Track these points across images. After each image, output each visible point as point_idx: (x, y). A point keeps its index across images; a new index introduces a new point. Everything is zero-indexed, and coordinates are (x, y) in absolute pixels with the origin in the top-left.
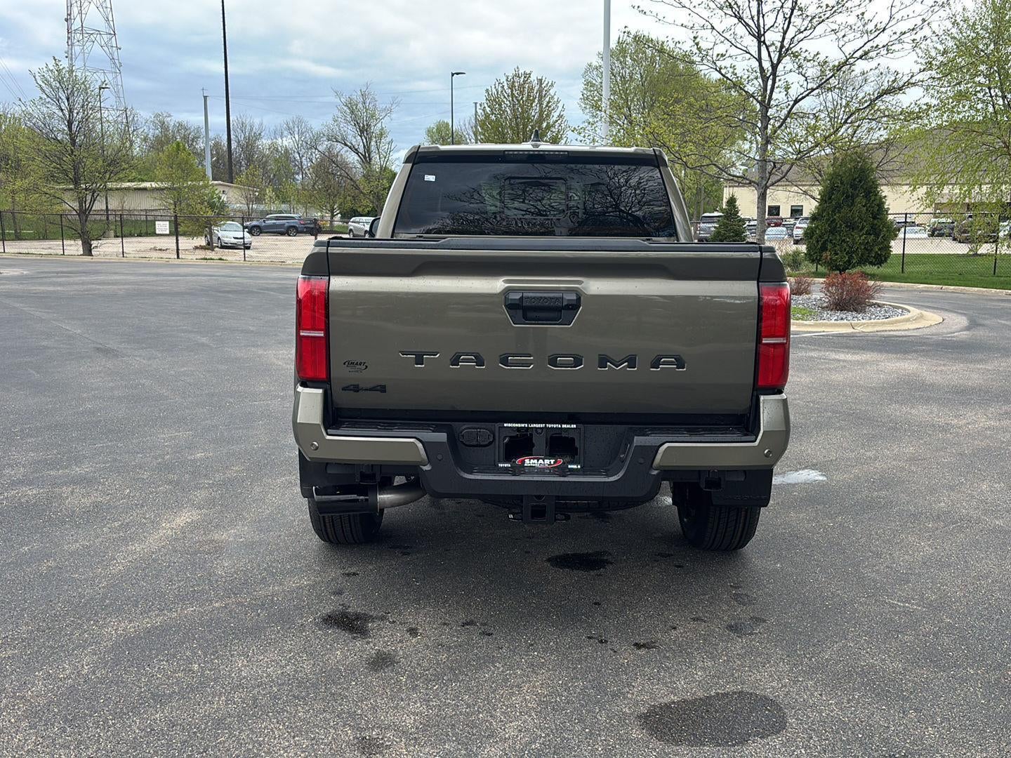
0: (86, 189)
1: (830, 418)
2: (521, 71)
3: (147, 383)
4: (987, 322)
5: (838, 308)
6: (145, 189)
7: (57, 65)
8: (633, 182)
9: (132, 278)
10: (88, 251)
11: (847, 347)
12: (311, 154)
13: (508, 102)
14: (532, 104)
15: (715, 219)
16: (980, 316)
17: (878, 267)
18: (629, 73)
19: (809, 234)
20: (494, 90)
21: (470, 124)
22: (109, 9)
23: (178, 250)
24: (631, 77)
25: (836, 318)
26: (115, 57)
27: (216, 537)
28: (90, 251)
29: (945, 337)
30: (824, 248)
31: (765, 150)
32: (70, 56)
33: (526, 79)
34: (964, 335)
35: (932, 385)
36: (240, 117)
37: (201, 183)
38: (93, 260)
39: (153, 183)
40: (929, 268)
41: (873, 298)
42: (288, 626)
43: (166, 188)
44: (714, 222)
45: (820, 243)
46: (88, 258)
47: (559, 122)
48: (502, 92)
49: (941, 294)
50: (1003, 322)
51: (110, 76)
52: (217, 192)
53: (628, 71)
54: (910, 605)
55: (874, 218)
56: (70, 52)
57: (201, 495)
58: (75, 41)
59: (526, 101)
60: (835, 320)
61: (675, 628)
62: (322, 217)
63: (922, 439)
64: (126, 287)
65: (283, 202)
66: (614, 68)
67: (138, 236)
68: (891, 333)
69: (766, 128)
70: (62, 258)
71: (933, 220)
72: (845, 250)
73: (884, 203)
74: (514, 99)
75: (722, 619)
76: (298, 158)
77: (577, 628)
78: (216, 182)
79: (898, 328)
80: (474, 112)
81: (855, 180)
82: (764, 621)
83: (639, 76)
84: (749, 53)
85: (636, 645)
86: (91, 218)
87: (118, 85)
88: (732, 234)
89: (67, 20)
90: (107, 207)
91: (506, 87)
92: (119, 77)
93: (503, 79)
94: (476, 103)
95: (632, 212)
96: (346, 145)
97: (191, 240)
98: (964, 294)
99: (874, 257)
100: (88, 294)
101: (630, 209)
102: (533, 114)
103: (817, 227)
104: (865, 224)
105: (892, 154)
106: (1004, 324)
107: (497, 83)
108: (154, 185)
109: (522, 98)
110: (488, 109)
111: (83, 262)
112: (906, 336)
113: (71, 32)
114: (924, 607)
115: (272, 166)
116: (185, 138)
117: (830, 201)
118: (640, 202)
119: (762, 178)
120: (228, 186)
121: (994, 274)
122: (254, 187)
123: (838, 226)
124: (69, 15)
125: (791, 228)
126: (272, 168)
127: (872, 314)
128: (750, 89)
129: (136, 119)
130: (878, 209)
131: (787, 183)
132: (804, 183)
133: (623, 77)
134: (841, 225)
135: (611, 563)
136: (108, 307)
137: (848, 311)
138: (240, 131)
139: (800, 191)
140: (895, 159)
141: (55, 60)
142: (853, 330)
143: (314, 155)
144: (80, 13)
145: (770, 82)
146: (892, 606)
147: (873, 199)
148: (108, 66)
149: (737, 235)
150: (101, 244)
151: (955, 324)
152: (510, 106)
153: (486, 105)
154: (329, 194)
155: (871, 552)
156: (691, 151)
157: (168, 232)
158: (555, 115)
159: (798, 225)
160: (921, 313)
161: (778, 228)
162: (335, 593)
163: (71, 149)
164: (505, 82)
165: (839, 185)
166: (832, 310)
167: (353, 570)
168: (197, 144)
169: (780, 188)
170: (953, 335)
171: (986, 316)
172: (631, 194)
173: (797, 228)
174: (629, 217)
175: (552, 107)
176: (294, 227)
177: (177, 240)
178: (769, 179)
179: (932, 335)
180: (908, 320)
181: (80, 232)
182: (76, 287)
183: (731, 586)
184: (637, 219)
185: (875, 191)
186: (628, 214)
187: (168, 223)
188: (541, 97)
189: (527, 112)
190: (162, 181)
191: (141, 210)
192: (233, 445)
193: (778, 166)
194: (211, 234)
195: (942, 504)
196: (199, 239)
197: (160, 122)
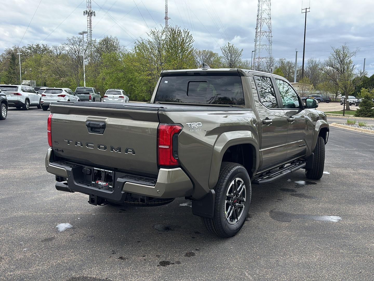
22: (270, 24)
26: (270, 40)
36: (311, 58)
56: (256, 40)
58: (258, 35)
87: (270, 49)
89: (256, 29)
92: (271, 47)
113: (257, 33)
124: (257, 27)
129: (273, 61)
138: (311, 64)
144: (260, 26)
148: (268, 43)
154: (336, 87)
168: (292, 69)
176: (320, 99)
197: (281, 61)
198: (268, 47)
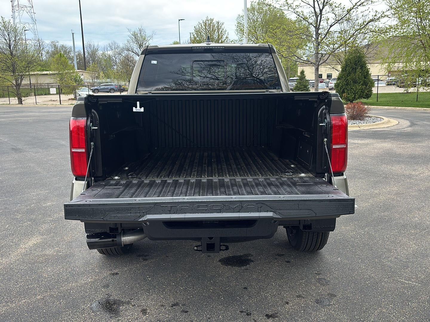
0: (18, 75)
1: (355, 173)
2: (209, 18)
3: (32, 165)
4: (418, 123)
5: (352, 118)
6: (47, 74)
7: (3, 20)
8: (259, 62)
9: (37, 114)
10: (20, 102)
11: (358, 137)
12: (120, 57)
13: (204, 32)
14: (214, 32)
15: (295, 81)
16: (415, 120)
17: (367, 100)
18: (256, 18)
19: (337, 86)
20: (198, 27)
21: (188, 42)
23: (60, 101)
24: (257, 20)
25: (351, 123)
26: (33, 17)
27: (48, 252)
28: (22, 102)
29: (401, 131)
30: (343, 92)
31: (318, 48)
32: (13, 17)
33: (211, 22)
34: (409, 129)
35: (400, 154)
36: (89, 42)
37: (72, 71)
38: (22, 106)
39: (50, 72)
40: (388, 99)
41: (367, 113)
42: (75, 311)
43: (56, 73)
44: (295, 82)
45: (342, 90)
46: (20, 105)
47: (226, 40)
48: (201, 27)
49: (396, 111)
50: (425, 123)
51: (31, 25)
52: (78, 75)
53: (256, 17)
54: (411, 283)
55: (365, 78)
56: (13, 16)
57: (45, 227)
58: (16, 10)
59: (212, 31)
60: (351, 124)
61: (287, 303)
62: (125, 84)
63: (400, 183)
64: (34, 118)
65: (108, 78)
66: (249, 16)
67: (45, 95)
68: (377, 129)
69: (318, 38)
70: (9, 106)
71: (388, 78)
72: (353, 92)
73: (369, 71)
74: (207, 30)
75: (312, 296)
76: (115, 59)
77: (235, 305)
78: (79, 70)
79: (380, 127)
80: (190, 37)
81: (356, 61)
82: (335, 296)
83: (260, 20)
84: (310, 5)
85: (267, 315)
86: (21, 87)
87: (35, 29)
88: (303, 87)
90: (30, 82)
91: (203, 25)
92: (35, 26)
93: (201, 22)
94: (190, 33)
95: (260, 77)
96: (133, 52)
97: (67, 96)
98: (406, 110)
99: (365, 95)
100: (15, 122)
101: (258, 76)
102: (215, 37)
103: (340, 83)
104: (361, 81)
105: (370, 50)
106: (426, 124)
107: (199, 24)
108: (51, 72)
109: (210, 30)
110: (195, 35)
111: (18, 107)
112: (383, 131)
113: (14, 7)
114: (419, 283)
115: (103, 63)
116: (65, 52)
117: (346, 71)
118: (262, 72)
119: (317, 61)
120: (84, 72)
121: (417, 101)
122: (95, 72)
123: (349, 82)
125: (327, 83)
126: (103, 64)
127: (367, 121)
128: (310, 21)
129: (43, 44)
130: (366, 74)
131: (325, 64)
132: (333, 64)
133: (254, 20)
134: (350, 81)
135: (253, 261)
136: (23, 128)
137: (357, 120)
138: (89, 48)
139: (331, 67)
140: (371, 52)
141: (2, 18)
142: (359, 129)
143: (121, 57)
145: (319, 18)
146: (403, 283)
147: (364, 69)
148: (30, 21)
149: (305, 87)
150: (26, 99)
151: (404, 124)
152: (205, 34)
153: (195, 34)
154: (128, 74)
155: (386, 249)
156: (285, 50)
157: (55, 93)
158: (224, 37)
159: (330, 82)
160: (389, 120)
161: (321, 83)
162: (104, 287)
163: (11, 57)
164: (202, 23)
165: (349, 64)
166: (349, 120)
167: (116, 271)
168: (70, 54)
169: (323, 66)
170: (404, 129)
171: (418, 120)
172: (258, 68)
173: (330, 83)
174: (258, 80)
175: (223, 34)
176: (113, 89)
177: (60, 96)
178: (320, 61)
179: (395, 130)
180: (383, 123)
181: (16, 94)
182: (11, 119)
183: (316, 273)
184: (261, 80)
185: (365, 66)
186: (257, 78)
187: (55, 89)
188: (218, 29)
189: (212, 36)
190: (54, 71)
191: (46, 84)
192: (66, 198)
193: (324, 55)
194: (75, 93)
195: (416, 219)
196: (70, 95)
197: (54, 45)
198: (32, 26)
